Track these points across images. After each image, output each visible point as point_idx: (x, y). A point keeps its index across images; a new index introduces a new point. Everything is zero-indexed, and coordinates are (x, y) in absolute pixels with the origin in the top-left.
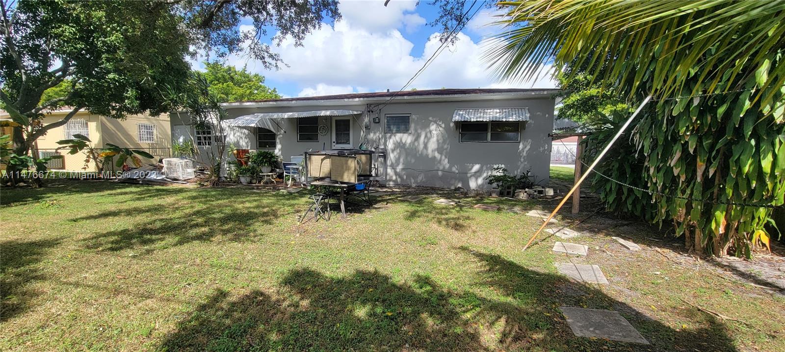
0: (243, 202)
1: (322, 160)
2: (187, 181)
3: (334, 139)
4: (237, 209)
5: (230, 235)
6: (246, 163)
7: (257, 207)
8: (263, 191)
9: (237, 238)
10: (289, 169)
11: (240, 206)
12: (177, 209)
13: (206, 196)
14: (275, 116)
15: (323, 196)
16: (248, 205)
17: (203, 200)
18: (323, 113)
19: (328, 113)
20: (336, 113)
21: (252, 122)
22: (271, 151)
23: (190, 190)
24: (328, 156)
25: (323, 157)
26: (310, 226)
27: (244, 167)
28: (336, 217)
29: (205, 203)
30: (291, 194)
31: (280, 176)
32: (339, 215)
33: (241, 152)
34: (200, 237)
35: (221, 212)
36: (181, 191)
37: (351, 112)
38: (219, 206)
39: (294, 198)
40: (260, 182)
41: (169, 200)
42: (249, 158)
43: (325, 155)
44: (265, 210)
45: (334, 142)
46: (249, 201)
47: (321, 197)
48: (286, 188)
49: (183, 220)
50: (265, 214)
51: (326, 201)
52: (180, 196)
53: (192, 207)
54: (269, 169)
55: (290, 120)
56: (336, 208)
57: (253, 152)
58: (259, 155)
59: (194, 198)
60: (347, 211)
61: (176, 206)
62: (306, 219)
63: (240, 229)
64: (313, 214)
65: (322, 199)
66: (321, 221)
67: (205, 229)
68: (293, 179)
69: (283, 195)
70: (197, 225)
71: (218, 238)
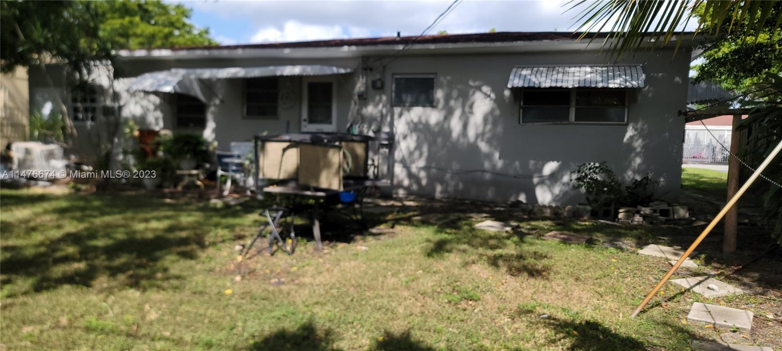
0: (147, 220)
1: (284, 150)
2: (53, 181)
3: (305, 115)
4: (135, 232)
5: (122, 277)
6: (154, 153)
7: (171, 229)
8: (182, 201)
9: (135, 283)
10: (227, 164)
11: (141, 226)
12: (34, 229)
13: (83, 209)
14: (207, 74)
15: (284, 212)
16: (154, 224)
17: (78, 214)
18: (289, 71)
19: (296, 70)
20: (310, 70)
21: (167, 83)
22: (197, 133)
23: (56, 198)
24: (294, 144)
25: (285, 145)
26: (259, 263)
27: (150, 159)
28: (305, 248)
29: (80, 220)
30: (227, 206)
31: (211, 176)
32: (311, 246)
33: (147, 133)
34: (70, 279)
35: (108, 236)
36: (42, 198)
37: (335, 70)
38: (108, 226)
39: (235, 214)
40: (175, 186)
41: (21, 213)
42: (158, 144)
43: (290, 141)
44: (184, 234)
45: (305, 120)
46: (158, 219)
47: (280, 213)
48: (220, 196)
49: (42, 249)
50: (185, 242)
51: (289, 219)
52: (38, 208)
53: (59, 227)
54: (194, 163)
55: (232, 82)
56: (305, 233)
57: (167, 134)
58: (176, 140)
59: (62, 211)
60: (324, 238)
61: (32, 224)
62: (253, 251)
63: (140, 266)
64: (265, 243)
65: (282, 217)
66: (279, 254)
67: (81, 266)
68: (234, 182)
69: (215, 210)
70: (66, 259)
71: (102, 281)
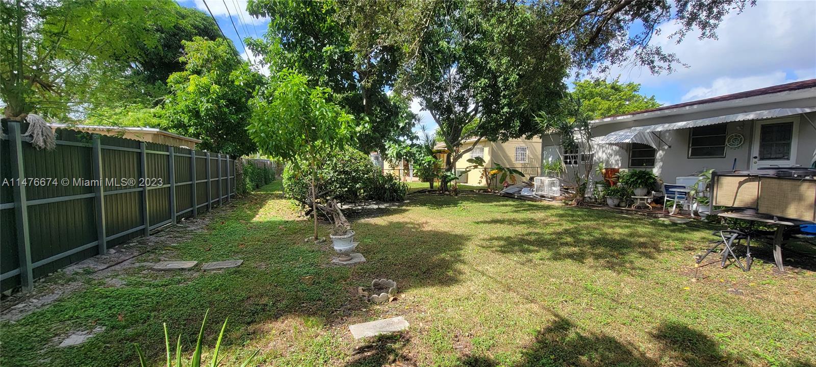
0: (613, 227)
1: (741, 184)
2: (553, 198)
4: (607, 234)
5: (602, 261)
6: (615, 183)
7: (631, 235)
8: (636, 217)
9: (611, 266)
10: (674, 193)
11: (610, 231)
12: (547, 224)
13: (573, 216)
14: (659, 128)
15: (739, 235)
16: (618, 230)
17: (570, 219)
19: (751, 116)
20: (766, 114)
21: (627, 137)
22: (648, 170)
23: (557, 208)
24: (753, 178)
25: (742, 179)
26: (714, 272)
27: (612, 188)
29: (572, 222)
30: (675, 224)
31: (659, 201)
33: (611, 171)
34: (571, 256)
35: (589, 234)
36: (548, 208)
37: (799, 111)
38: (587, 227)
39: (681, 230)
40: (630, 206)
41: (539, 215)
42: (618, 178)
43: (748, 175)
44: (642, 240)
46: (621, 227)
47: (735, 235)
48: (667, 215)
49: (554, 236)
50: (643, 245)
52: (549, 213)
53: (560, 225)
54: (645, 191)
55: (680, 131)
57: (625, 171)
58: (633, 175)
59: (561, 216)
61: (546, 221)
62: (705, 261)
63: (612, 256)
65: (736, 238)
67: (576, 249)
68: (679, 206)
69: (663, 225)
70: (567, 244)
71: (590, 261)
